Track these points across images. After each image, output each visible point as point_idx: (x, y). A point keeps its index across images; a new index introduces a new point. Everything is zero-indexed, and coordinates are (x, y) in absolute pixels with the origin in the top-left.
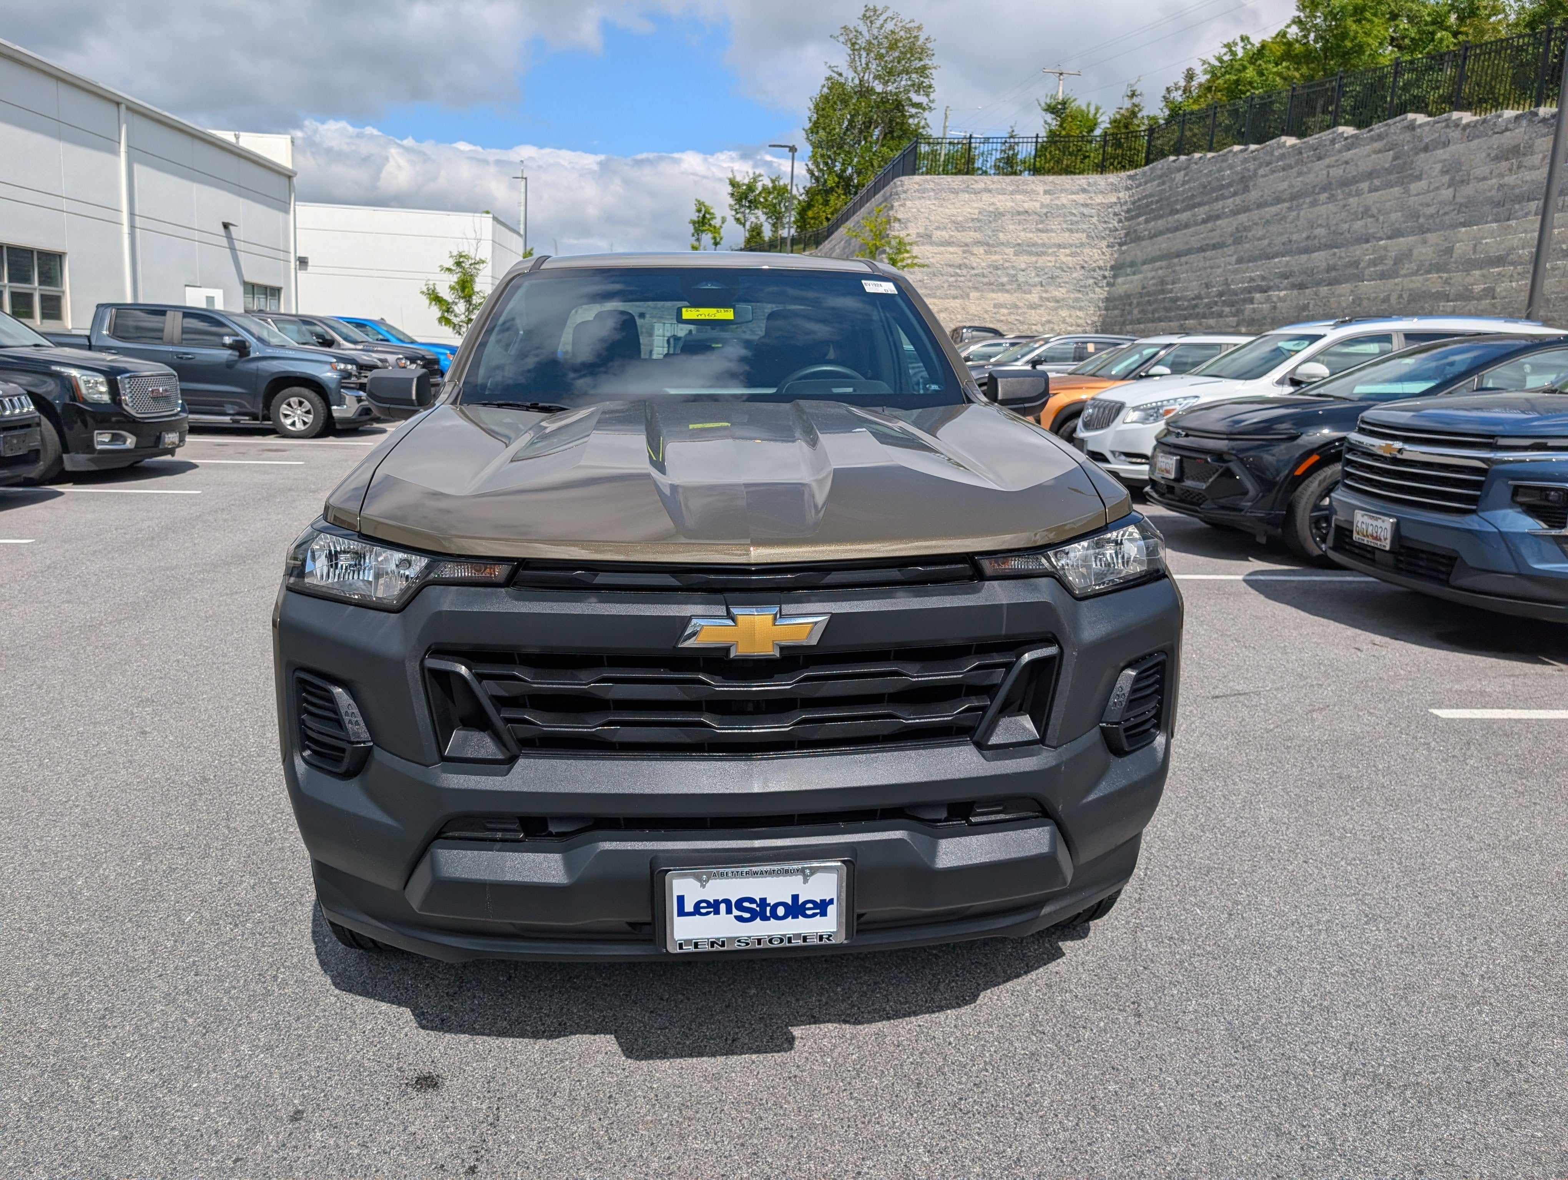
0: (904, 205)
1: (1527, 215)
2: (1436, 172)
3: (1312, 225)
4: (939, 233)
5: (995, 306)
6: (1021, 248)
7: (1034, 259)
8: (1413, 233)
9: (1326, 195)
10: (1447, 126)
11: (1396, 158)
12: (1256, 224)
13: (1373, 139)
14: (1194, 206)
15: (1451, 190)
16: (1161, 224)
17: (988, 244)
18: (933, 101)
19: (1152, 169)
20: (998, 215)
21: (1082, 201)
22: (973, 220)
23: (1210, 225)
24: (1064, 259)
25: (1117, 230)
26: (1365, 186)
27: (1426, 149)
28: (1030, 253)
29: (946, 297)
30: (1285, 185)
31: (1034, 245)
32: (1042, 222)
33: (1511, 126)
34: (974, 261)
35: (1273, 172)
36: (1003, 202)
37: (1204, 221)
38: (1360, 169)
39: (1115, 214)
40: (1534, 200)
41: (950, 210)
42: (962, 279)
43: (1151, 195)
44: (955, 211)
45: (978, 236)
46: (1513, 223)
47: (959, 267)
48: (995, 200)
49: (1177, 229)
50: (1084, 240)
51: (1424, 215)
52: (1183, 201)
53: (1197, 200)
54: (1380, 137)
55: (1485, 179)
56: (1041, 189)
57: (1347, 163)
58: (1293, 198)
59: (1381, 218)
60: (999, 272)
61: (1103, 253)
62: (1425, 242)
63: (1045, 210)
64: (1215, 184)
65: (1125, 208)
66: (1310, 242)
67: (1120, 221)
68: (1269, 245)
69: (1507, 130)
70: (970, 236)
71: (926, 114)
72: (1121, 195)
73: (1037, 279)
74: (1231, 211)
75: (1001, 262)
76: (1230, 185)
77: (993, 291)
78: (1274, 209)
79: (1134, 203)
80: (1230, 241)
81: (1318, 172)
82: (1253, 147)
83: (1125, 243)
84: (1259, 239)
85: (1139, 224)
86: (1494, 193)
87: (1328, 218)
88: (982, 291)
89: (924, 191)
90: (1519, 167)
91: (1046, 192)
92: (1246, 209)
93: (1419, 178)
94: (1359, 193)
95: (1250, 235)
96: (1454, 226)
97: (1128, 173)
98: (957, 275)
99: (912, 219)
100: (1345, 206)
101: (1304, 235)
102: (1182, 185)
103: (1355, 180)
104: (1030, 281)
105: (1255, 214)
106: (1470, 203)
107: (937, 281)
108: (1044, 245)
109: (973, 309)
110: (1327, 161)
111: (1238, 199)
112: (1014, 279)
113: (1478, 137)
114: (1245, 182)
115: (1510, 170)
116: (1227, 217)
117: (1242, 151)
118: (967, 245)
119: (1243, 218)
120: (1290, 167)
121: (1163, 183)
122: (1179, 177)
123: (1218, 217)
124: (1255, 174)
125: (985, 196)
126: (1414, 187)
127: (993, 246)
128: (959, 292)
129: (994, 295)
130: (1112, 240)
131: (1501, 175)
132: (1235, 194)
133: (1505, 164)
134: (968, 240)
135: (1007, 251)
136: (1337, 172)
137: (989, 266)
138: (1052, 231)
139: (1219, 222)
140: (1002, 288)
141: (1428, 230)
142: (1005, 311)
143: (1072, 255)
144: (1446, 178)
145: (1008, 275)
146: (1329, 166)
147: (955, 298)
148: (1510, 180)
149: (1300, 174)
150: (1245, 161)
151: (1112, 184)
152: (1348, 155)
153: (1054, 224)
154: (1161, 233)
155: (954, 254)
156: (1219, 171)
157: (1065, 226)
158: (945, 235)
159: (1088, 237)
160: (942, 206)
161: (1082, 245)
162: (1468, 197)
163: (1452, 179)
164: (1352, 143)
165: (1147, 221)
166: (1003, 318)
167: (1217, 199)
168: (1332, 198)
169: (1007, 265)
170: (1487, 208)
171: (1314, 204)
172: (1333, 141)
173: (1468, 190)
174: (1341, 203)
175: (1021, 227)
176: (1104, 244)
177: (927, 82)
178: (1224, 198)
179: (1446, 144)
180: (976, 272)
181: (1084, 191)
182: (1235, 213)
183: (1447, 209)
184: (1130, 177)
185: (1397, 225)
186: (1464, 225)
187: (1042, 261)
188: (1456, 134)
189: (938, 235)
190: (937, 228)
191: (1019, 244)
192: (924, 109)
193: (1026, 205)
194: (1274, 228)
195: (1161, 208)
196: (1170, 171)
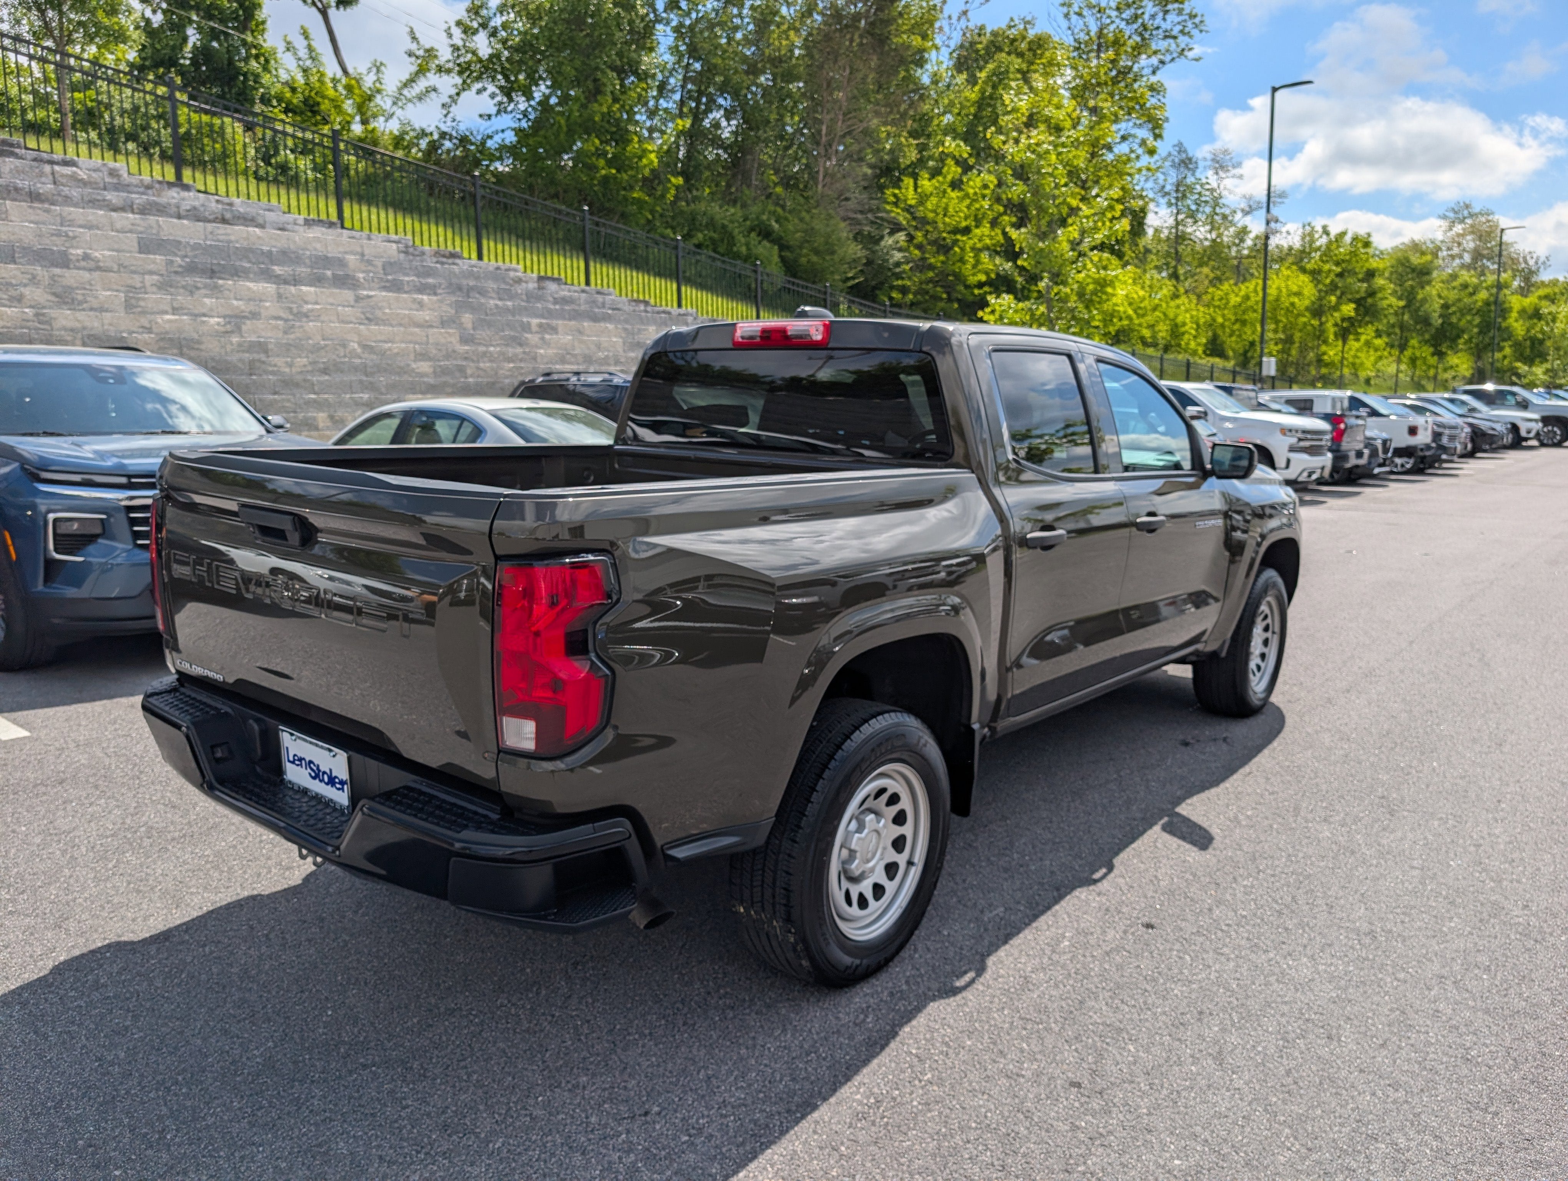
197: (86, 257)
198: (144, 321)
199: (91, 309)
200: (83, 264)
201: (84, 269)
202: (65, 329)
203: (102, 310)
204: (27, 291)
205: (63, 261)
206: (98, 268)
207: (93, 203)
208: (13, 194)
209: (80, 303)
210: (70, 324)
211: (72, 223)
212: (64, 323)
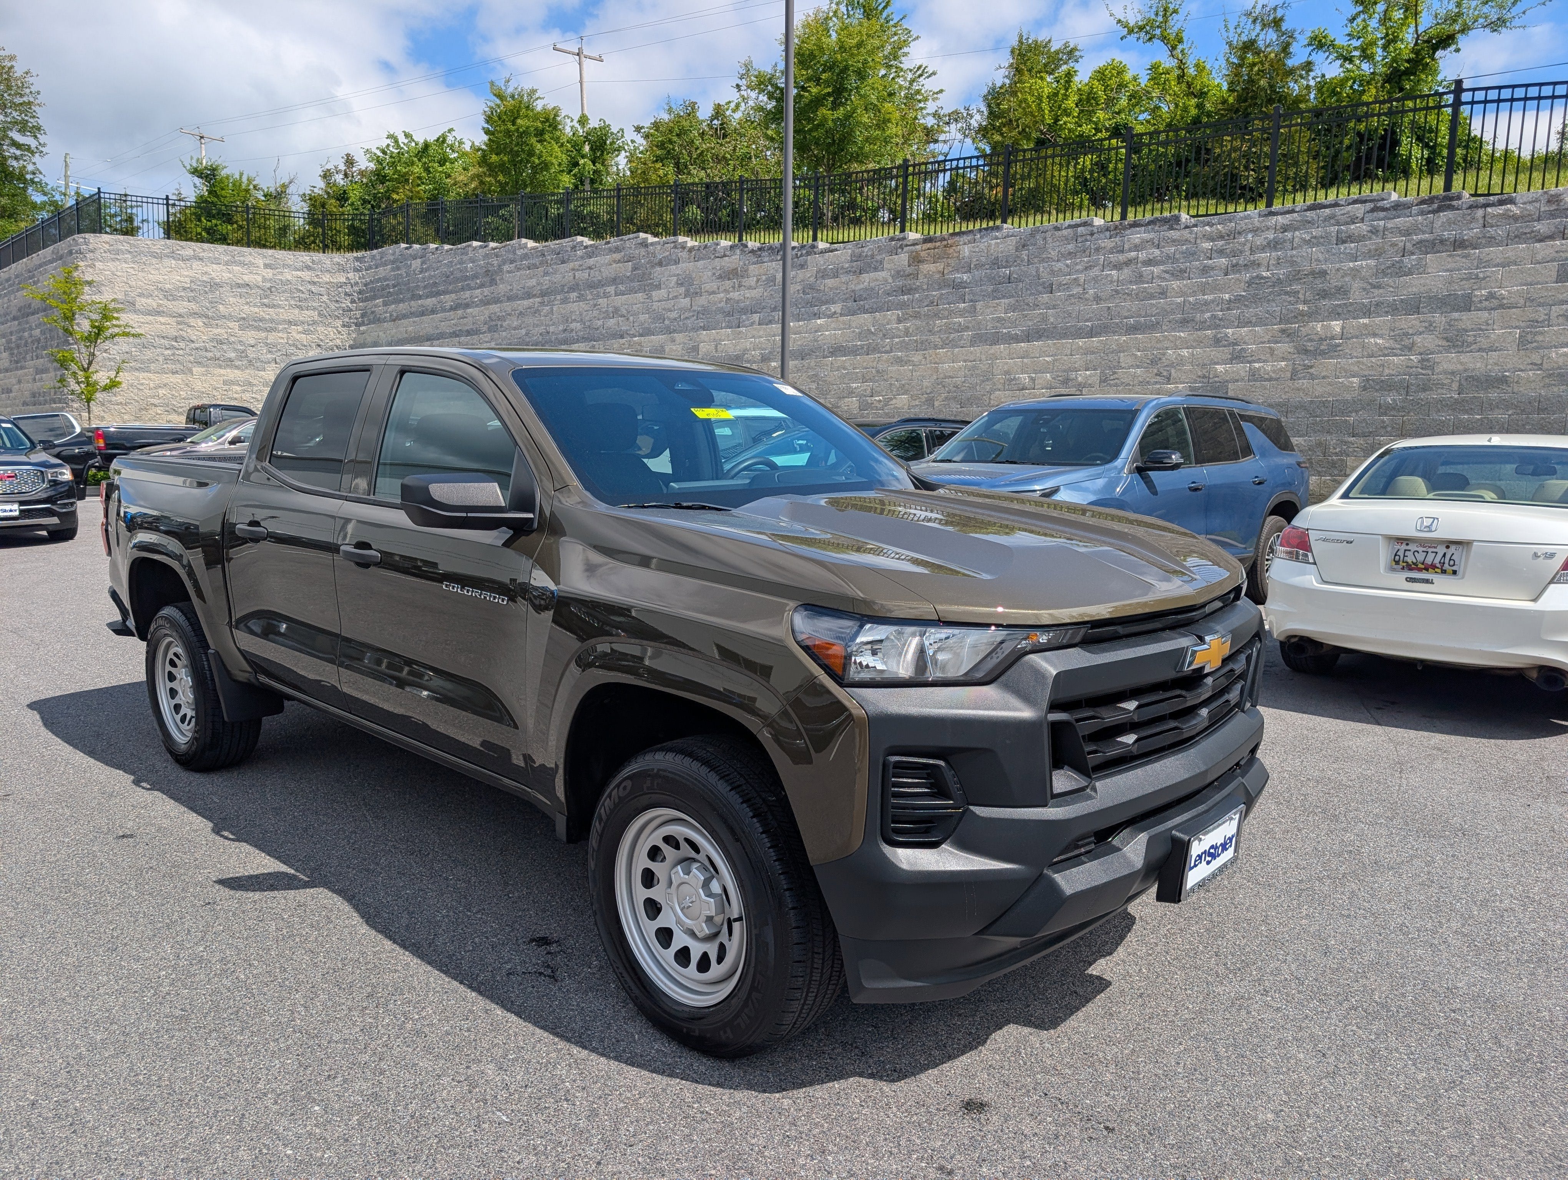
0: (92, 266)
1: (752, 324)
2: (673, 284)
3: (566, 320)
4: (144, 300)
5: (225, 383)
6: (246, 323)
7: (264, 335)
8: (661, 332)
9: (575, 294)
10: (675, 247)
11: (635, 269)
12: (509, 315)
13: (611, 251)
14: (438, 294)
15: (688, 299)
16: (402, 307)
17: (207, 317)
18: (44, 145)
19: (382, 255)
20: (215, 286)
21: (308, 278)
22: (184, 289)
23: (460, 312)
24: (298, 337)
25: (351, 310)
26: (611, 289)
27: (660, 264)
28: (258, 329)
29: (163, 372)
30: (533, 282)
31: (260, 320)
32: (266, 297)
33: (728, 253)
34: (192, 334)
35: (519, 269)
36: (218, 272)
37: (452, 309)
38: (604, 275)
39: (346, 294)
40: (756, 312)
41: (155, 276)
42: (181, 352)
43: (385, 279)
44: (161, 278)
45: (193, 306)
46: (743, 329)
47: (175, 339)
48: (209, 270)
49: (423, 314)
50: (316, 318)
51: (669, 319)
52: (425, 287)
53: (441, 288)
54: (617, 250)
55: (714, 293)
56: (260, 262)
57: (590, 268)
58: (543, 294)
59: (631, 318)
60: (225, 347)
61: (339, 333)
62: (673, 341)
63: (268, 285)
64: (459, 275)
65: (356, 288)
66: (567, 335)
67: (353, 302)
68: (527, 334)
69: (725, 256)
70: (182, 306)
71: (37, 158)
72: (351, 275)
73: (269, 356)
74: (481, 300)
75: (225, 336)
76: (475, 276)
77: (220, 367)
78: (526, 303)
79: (366, 285)
80: (485, 328)
81: (563, 274)
82: (492, 245)
83: (363, 324)
84: (515, 329)
85: (376, 306)
86: (723, 304)
87: (581, 315)
88: (207, 366)
89: (118, 252)
90: (740, 286)
91: (266, 266)
92: (497, 301)
93: (658, 287)
94: (606, 295)
95: (505, 324)
96: (695, 329)
97: (355, 254)
98: (172, 347)
99: (106, 282)
100: (595, 305)
101: (561, 328)
102: (421, 272)
103: (600, 284)
104: (262, 357)
105: (507, 306)
106: (704, 312)
107: (149, 354)
108: (272, 321)
109: (198, 386)
110: (571, 265)
111: (486, 291)
112: (242, 355)
113: (703, 259)
114: (491, 276)
115: (734, 287)
116: (477, 306)
117: (481, 247)
118: (180, 316)
119: (495, 308)
120: (535, 267)
121: (398, 268)
122: (416, 264)
123: (467, 306)
124: (500, 269)
125: (196, 264)
126: (655, 294)
127: (212, 318)
128: (179, 367)
129: (222, 371)
130: (347, 320)
131: (726, 291)
132: (482, 286)
133: (728, 284)
134: (181, 311)
135: (231, 325)
136: (582, 275)
137: (212, 340)
138: (279, 306)
139: (469, 311)
140: (230, 363)
141: (674, 331)
142: (238, 388)
143: (304, 332)
144: (682, 290)
145: (235, 350)
146: (573, 269)
147: (174, 373)
148: (735, 295)
149: (546, 274)
150: (486, 256)
151: (338, 264)
152: (591, 261)
153: (280, 299)
154: (404, 316)
155: (166, 325)
156: (461, 262)
157: (292, 302)
158: (152, 303)
159: (320, 315)
160: (143, 270)
161: (314, 323)
162: (703, 306)
163: (687, 291)
164: (591, 253)
165: (385, 304)
166: (235, 396)
167: (463, 289)
168: (581, 298)
169: (232, 339)
170: (720, 317)
171: (565, 301)
172: (574, 248)
173: (702, 301)
174: (591, 302)
175: (243, 300)
176: (339, 323)
177: (32, 122)
178: (470, 288)
179: (677, 262)
180: (197, 345)
181: (308, 268)
182: (486, 302)
183: (686, 315)
184: (357, 259)
185: (646, 325)
186: (704, 328)
187: (272, 337)
188: (684, 254)
189: (141, 302)
190: (141, 295)
191: (244, 319)
192: (33, 153)
193: (246, 278)
194: (529, 320)
195: (400, 292)
196: (403, 258)
197: (1491, 296)
198: (1536, 358)
199: (1480, 350)
200: (1486, 304)
201: (1485, 309)
202: (1445, 372)
203: (1492, 349)
204: (1418, 339)
205: (1466, 304)
206: (1502, 306)
207: (1519, 238)
208: (1438, 247)
209: (1470, 345)
210: (1451, 367)
211: (1488, 264)
212: (1445, 366)
